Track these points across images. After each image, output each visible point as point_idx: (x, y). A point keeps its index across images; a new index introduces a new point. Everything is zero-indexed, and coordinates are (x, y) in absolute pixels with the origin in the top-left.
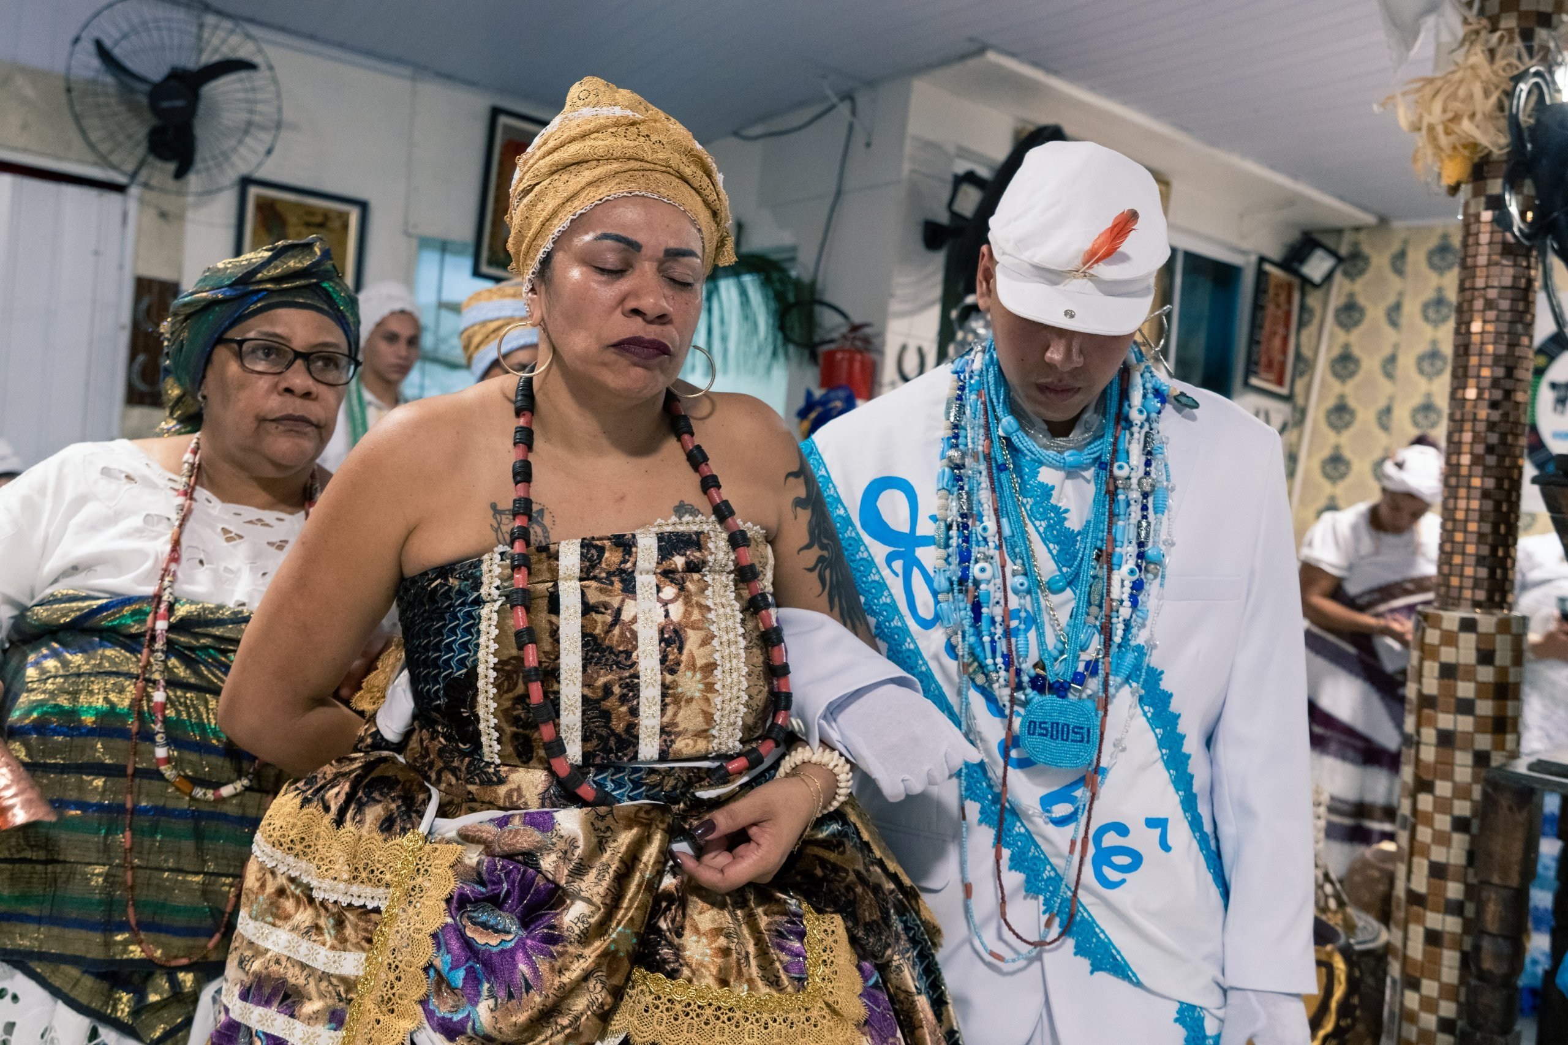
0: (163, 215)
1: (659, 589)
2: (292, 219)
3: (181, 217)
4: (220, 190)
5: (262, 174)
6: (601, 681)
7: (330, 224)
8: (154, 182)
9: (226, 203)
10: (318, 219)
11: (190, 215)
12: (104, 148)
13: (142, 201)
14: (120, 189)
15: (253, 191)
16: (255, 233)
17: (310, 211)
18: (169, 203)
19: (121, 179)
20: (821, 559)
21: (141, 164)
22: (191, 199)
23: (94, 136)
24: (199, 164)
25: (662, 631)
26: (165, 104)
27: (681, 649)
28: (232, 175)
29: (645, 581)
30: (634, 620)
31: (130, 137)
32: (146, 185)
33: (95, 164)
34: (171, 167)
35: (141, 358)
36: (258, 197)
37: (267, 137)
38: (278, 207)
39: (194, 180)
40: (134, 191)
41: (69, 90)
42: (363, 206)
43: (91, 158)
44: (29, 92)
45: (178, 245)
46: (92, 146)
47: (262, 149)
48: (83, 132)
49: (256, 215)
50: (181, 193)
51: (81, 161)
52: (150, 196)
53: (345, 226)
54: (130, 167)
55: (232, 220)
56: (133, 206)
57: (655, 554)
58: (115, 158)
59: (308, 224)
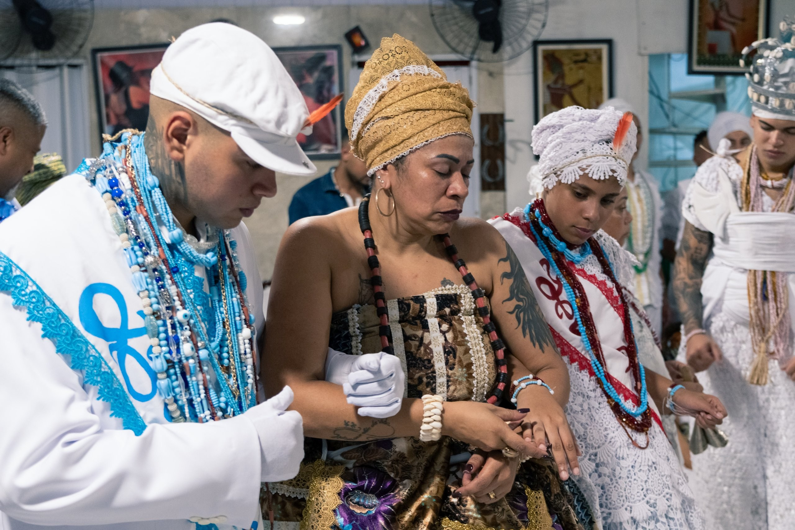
0: (491, 74)
1: (440, 326)
2: (566, 60)
3: (501, 73)
4: (519, 54)
5: (545, 36)
6: (417, 376)
7: (589, 59)
8: (482, 58)
9: (526, 59)
10: (582, 57)
11: (506, 71)
12: (454, 44)
13: (479, 69)
14: (465, 63)
15: (541, 48)
16: (544, 73)
17: (576, 53)
18: (492, 67)
19: (465, 58)
20: (517, 307)
21: (475, 49)
22: (505, 62)
23: (449, 37)
24: (505, 42)
25: (444, 348)
26: (482, 12)
27: (455, 357)
28: (526, 43)
29: (433, 322)
30: (430, 343)
31: (468, 32)
32: (479, 60)
33: (450, 53)
34: (490, 45)
35: (487, 162)
36: (544, 51)
37: (540, 16)
38: (557, 55)
39: (507, 50)
40: (474, 63)
41: (432, 15)
42: (609, 42)
43: (449, 50)
44: (414, 19)
45: (501, 92)
46: (448, 44)
47: (539, 25)
48: (443, 37)
49: (544, 64)
50: (501, 60)
51: (444, 52)
52: (483, 65)
53: (600, 58)
54: (469, 50)
55: (530, 69)
56: (474, 72)
57: (435, 307)
58: (461, 48)
59: (576, 62)
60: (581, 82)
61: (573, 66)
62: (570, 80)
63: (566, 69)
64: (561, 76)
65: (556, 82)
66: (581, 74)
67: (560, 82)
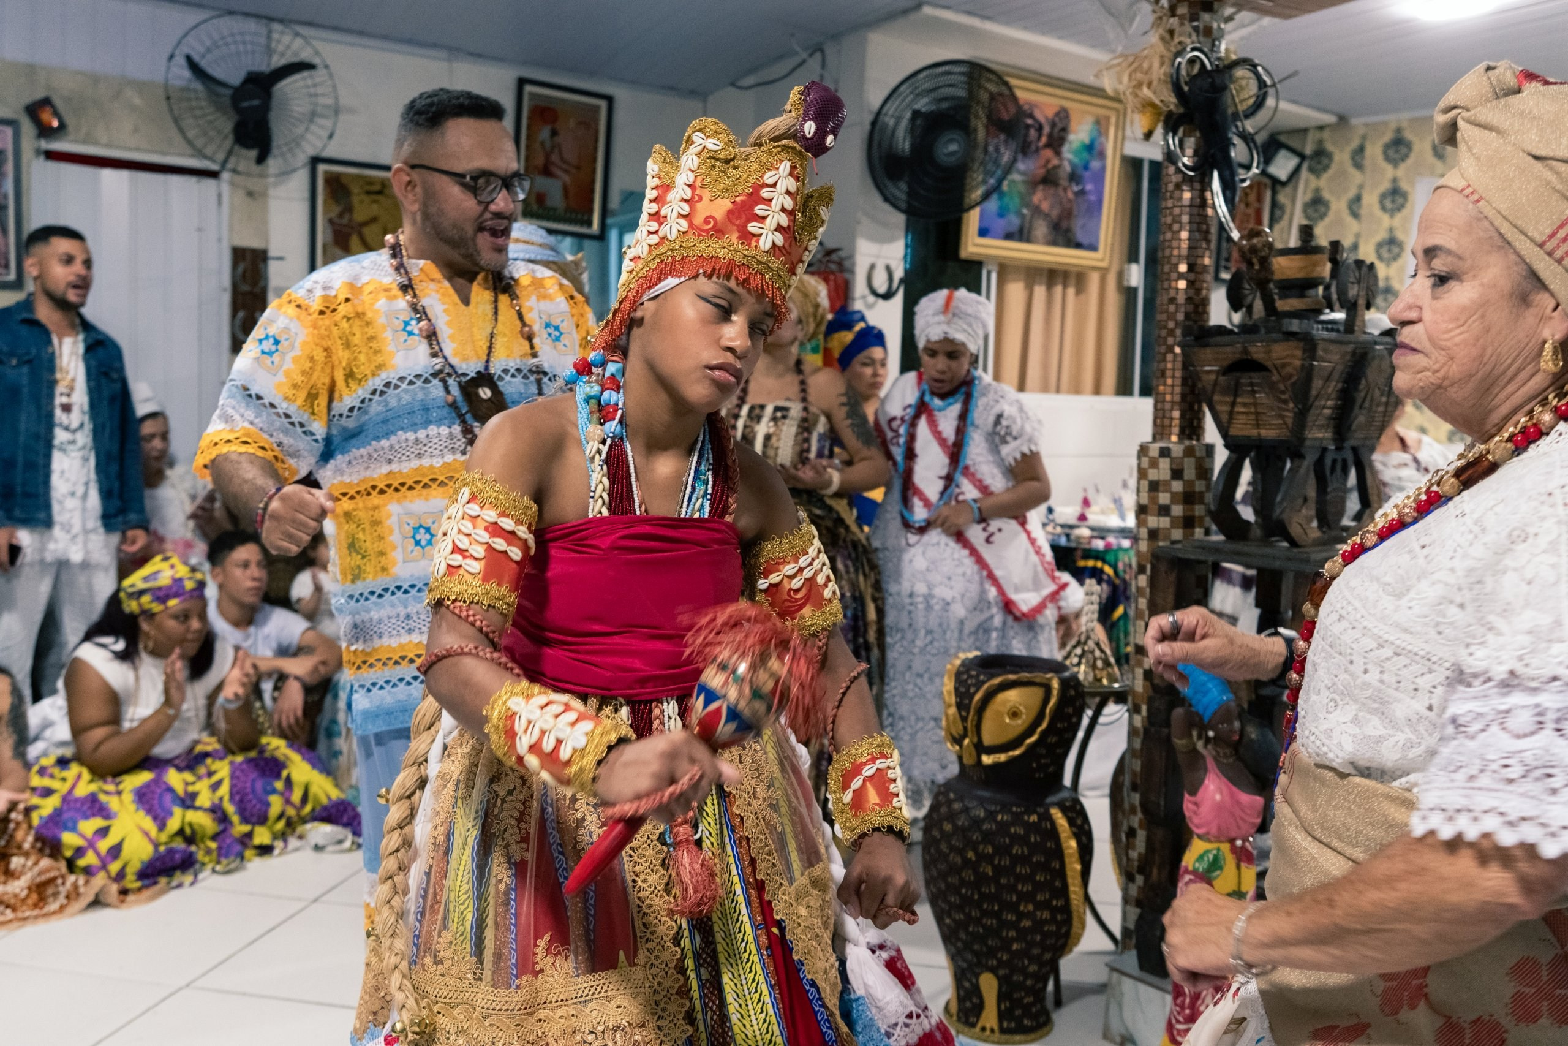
0: (250, 194)
2: (355, 189)
3: (264, 195)
4: (294, 170)
5: (328, 153)
8: (240, 168)
9: (300, 179)
10: (377, 188)
11: (272, 192)
12: (199, 143)
13: (232, 184)
14: (214, 175)
15: (322, 168)
16: (325, 202)
17: (370, 181)
18: (253, 184)
19: (215, 167)
21: (230, 153)
22: (271, 180)
23: (191, 134)
24: (275, 151)
26: (245, 104)
28: (302, 158)
31: (219, 132)
32: (234, 171)
33: (193, 156)
34: (253, 153)
35: (241, 314)
36: (326, 172)
37: (328, 123)
38: (344, 181)
39: (273, 164)
40: (226, 176)
41: (168, 98)
43: (189, 151)
44: (137, 101)
45: (265, 222)
46: (189, 142)
47: (325, 134)
48: (182, 131)
49: (325, 189)
50: (263, 176)
51: (183, 155)
52: (238, 179)
54: (220, 157)
55: (306, 194)
56: (225, 188)
58: (208, 151)
59: (368, 193)
60: (374, 220)
61: (367, 199)
62: (360, 215)
63: (355, 200)
64: (349, 209)
65: (341, 215)
66: (375, 209)
67: (347, 216)
